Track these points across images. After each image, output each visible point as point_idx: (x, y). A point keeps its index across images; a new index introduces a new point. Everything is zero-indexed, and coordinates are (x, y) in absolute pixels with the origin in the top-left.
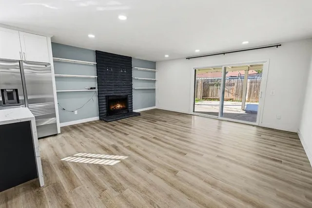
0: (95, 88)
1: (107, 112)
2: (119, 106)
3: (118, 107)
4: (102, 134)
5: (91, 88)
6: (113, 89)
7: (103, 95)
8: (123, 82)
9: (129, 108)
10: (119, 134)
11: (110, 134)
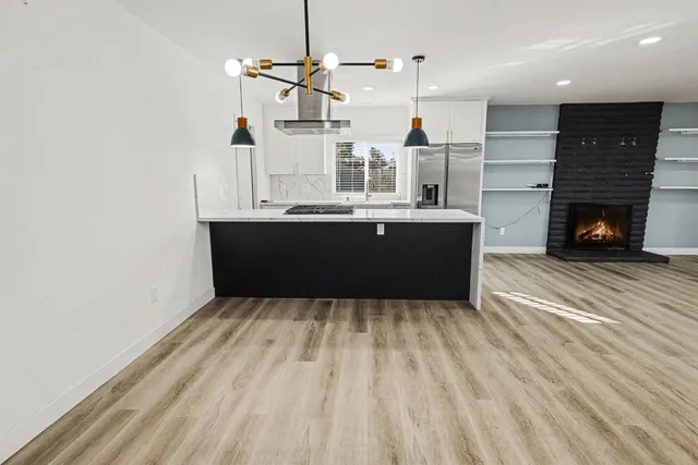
0: (546, 186)
1: (566, 241)
2: (601, 230)
3: (599, 232)
4: (556, 278)
5: (539, 186)
6: (591, 189)
7: (563, 201)
8: (623, 171)
9: (633, 238)
10: (596, 286)
11: (573, 281)
